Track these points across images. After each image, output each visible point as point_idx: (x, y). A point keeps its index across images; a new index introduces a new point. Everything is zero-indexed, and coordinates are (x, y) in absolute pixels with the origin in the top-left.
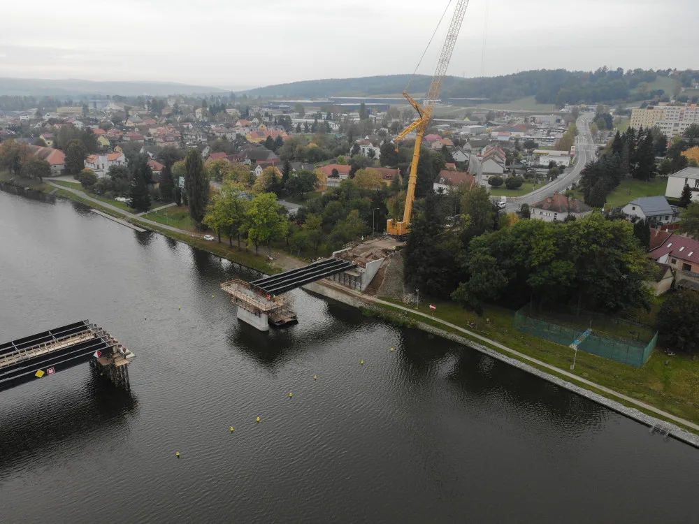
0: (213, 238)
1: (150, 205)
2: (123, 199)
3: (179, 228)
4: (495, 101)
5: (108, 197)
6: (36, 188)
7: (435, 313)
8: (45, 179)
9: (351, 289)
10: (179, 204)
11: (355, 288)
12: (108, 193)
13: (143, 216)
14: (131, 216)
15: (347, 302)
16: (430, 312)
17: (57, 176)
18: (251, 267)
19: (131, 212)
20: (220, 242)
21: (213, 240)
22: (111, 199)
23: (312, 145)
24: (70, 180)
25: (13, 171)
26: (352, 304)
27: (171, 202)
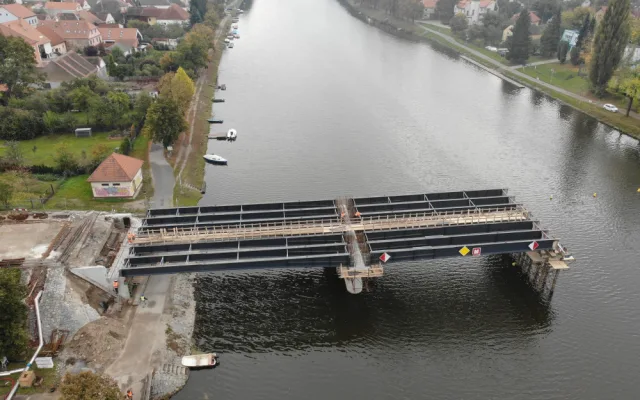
0: (617, 109)
1: (527, 58)
2: (495, 49)
3: (565, 89)
5: (479, 45)
6: (408, 29)
8: (416, 21)
10: (563, 61)
12: (478, 40)
13: (519, 70)
14: (504, 67)
17: (425, 20)
19: (503, 63)
20: (628, 115)
22: (481, 47)
24: (438, 24)
25: (389, 12)
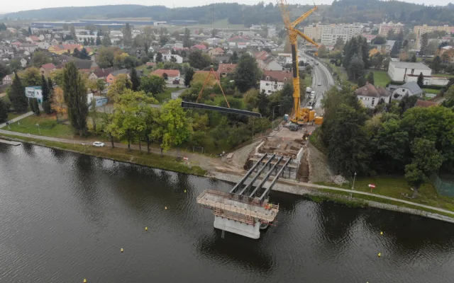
0: (102, 144)
4: (202, 23)
7: (374, 190)
9: (285, 178)
10: (38, 113)
11: (289, 178)
13: (5, 129)
15: (288, 191)
16: (369, 190)
18: (165, 168)
20: (114, 147)
21: (104, 146)
23: (125, 55)
26: (295, 192)
27: (25, 111)
